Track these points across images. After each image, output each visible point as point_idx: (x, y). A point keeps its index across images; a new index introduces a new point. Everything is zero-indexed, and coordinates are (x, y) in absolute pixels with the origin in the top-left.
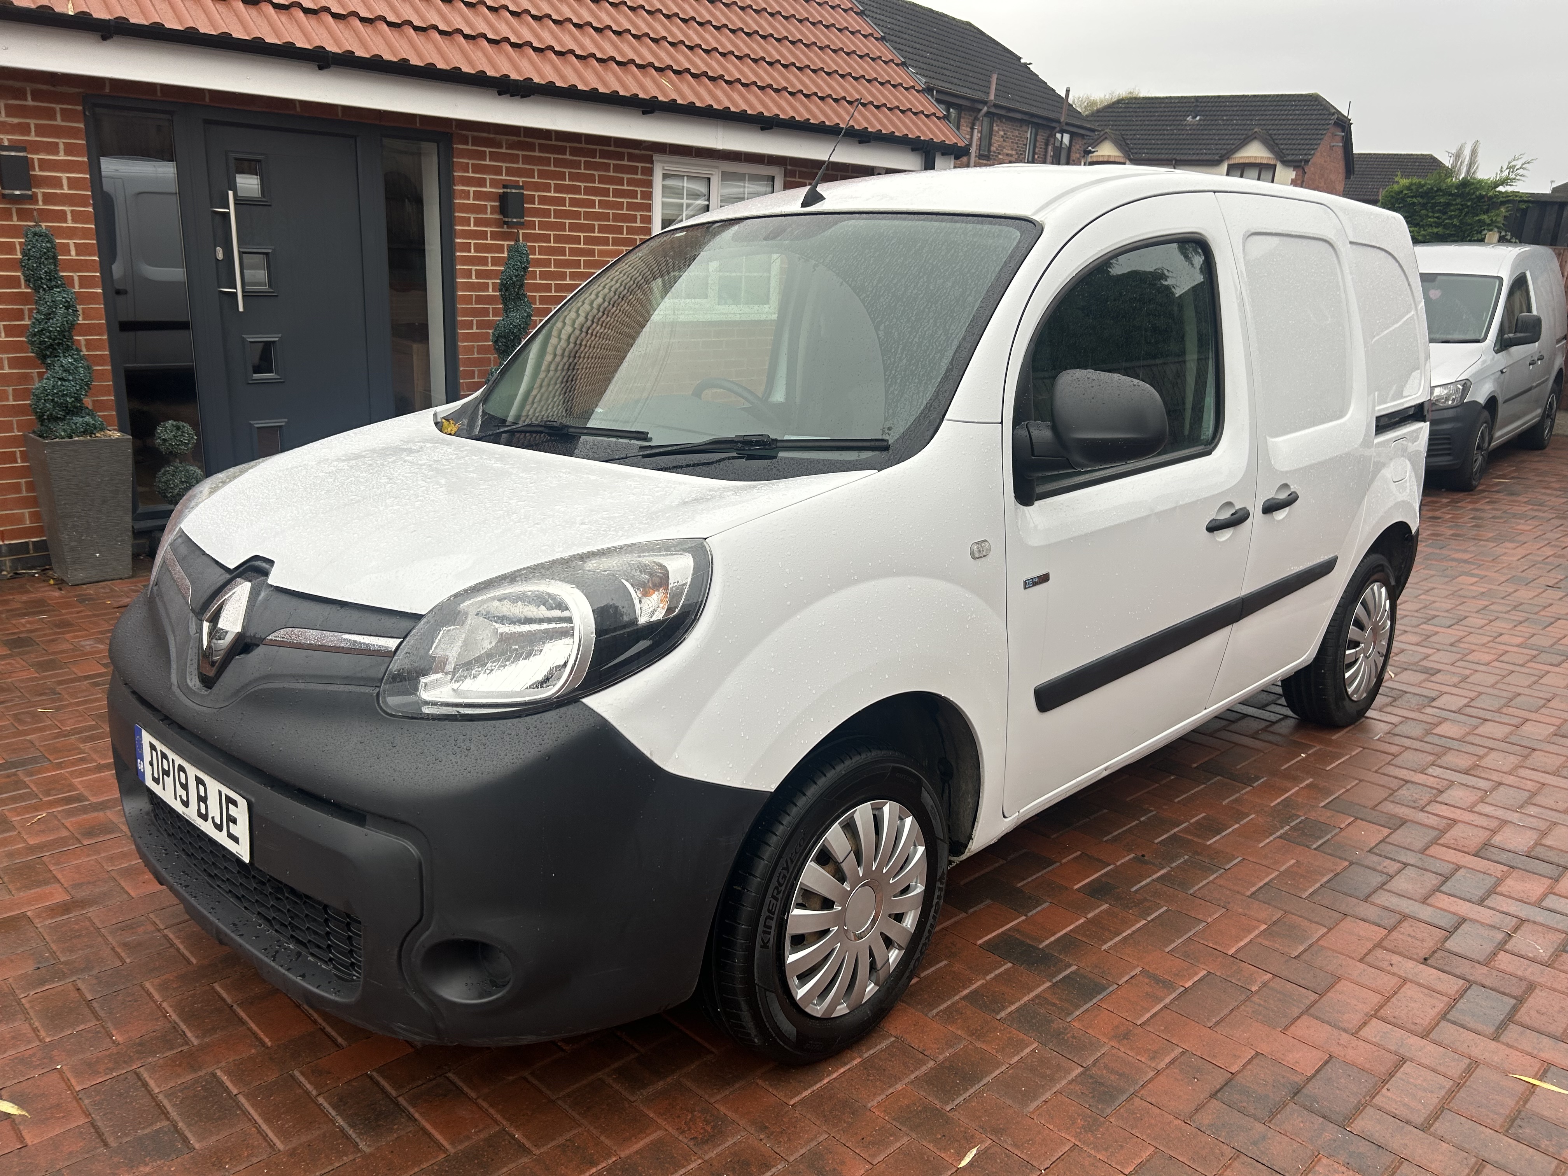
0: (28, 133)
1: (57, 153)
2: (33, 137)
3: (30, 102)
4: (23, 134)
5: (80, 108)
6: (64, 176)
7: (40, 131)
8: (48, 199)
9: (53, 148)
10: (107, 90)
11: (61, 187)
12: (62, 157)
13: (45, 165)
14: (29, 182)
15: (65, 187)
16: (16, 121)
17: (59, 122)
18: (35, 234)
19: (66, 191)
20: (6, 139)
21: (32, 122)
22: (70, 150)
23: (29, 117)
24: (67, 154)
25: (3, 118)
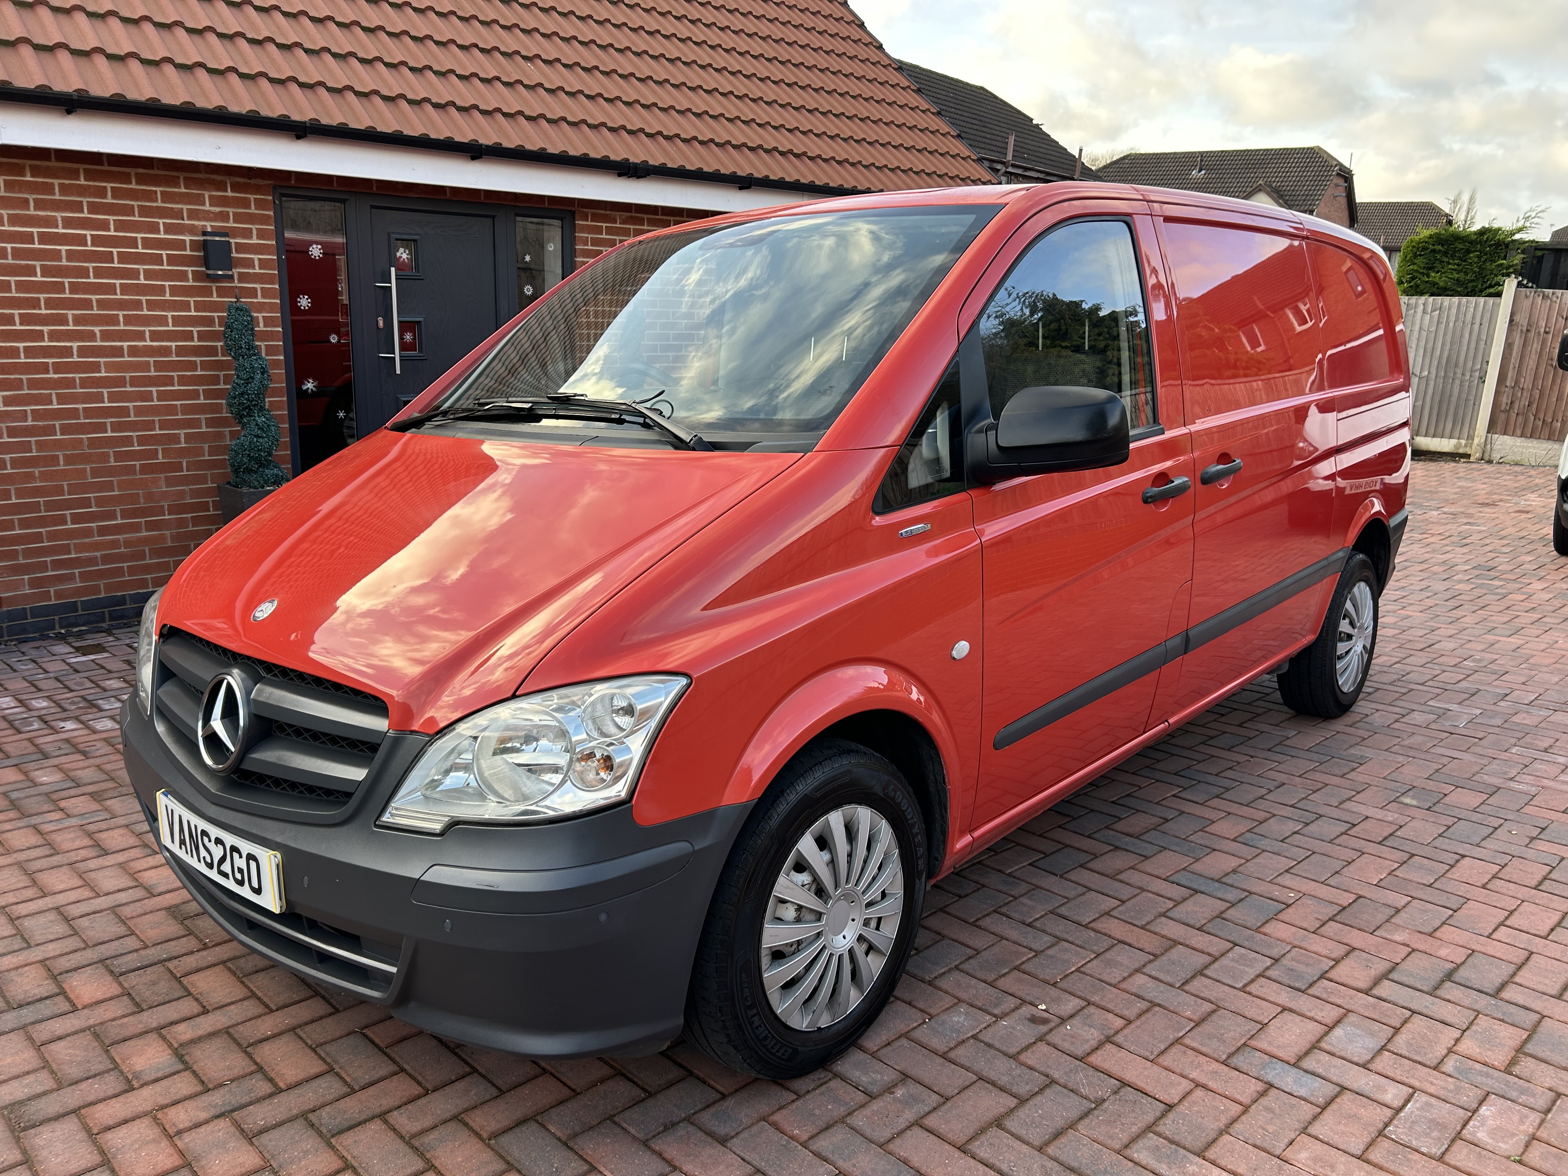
0: (227, 221)
1: (251, 238)
2: (232, 224)
3: (230, 193)
4: (223, 221)
5: (270, 198)
6: (256, 257)
7: (238, 218)
8: (243, 277)
9: (247, 234)
10: (293, 182)
11: (254, 268)
12: (255, 241)
13: (240, 248)
14: (230, 264)
15: (257, 267)
16: (218, 209)
17: (253, 210)
18: (237, 309)
19: (257, 270)
20: (209, 226)
21: (231, 210)
22: (261, 234)
23: (228, 207)
24: (258, 238)
25: (207, 207)
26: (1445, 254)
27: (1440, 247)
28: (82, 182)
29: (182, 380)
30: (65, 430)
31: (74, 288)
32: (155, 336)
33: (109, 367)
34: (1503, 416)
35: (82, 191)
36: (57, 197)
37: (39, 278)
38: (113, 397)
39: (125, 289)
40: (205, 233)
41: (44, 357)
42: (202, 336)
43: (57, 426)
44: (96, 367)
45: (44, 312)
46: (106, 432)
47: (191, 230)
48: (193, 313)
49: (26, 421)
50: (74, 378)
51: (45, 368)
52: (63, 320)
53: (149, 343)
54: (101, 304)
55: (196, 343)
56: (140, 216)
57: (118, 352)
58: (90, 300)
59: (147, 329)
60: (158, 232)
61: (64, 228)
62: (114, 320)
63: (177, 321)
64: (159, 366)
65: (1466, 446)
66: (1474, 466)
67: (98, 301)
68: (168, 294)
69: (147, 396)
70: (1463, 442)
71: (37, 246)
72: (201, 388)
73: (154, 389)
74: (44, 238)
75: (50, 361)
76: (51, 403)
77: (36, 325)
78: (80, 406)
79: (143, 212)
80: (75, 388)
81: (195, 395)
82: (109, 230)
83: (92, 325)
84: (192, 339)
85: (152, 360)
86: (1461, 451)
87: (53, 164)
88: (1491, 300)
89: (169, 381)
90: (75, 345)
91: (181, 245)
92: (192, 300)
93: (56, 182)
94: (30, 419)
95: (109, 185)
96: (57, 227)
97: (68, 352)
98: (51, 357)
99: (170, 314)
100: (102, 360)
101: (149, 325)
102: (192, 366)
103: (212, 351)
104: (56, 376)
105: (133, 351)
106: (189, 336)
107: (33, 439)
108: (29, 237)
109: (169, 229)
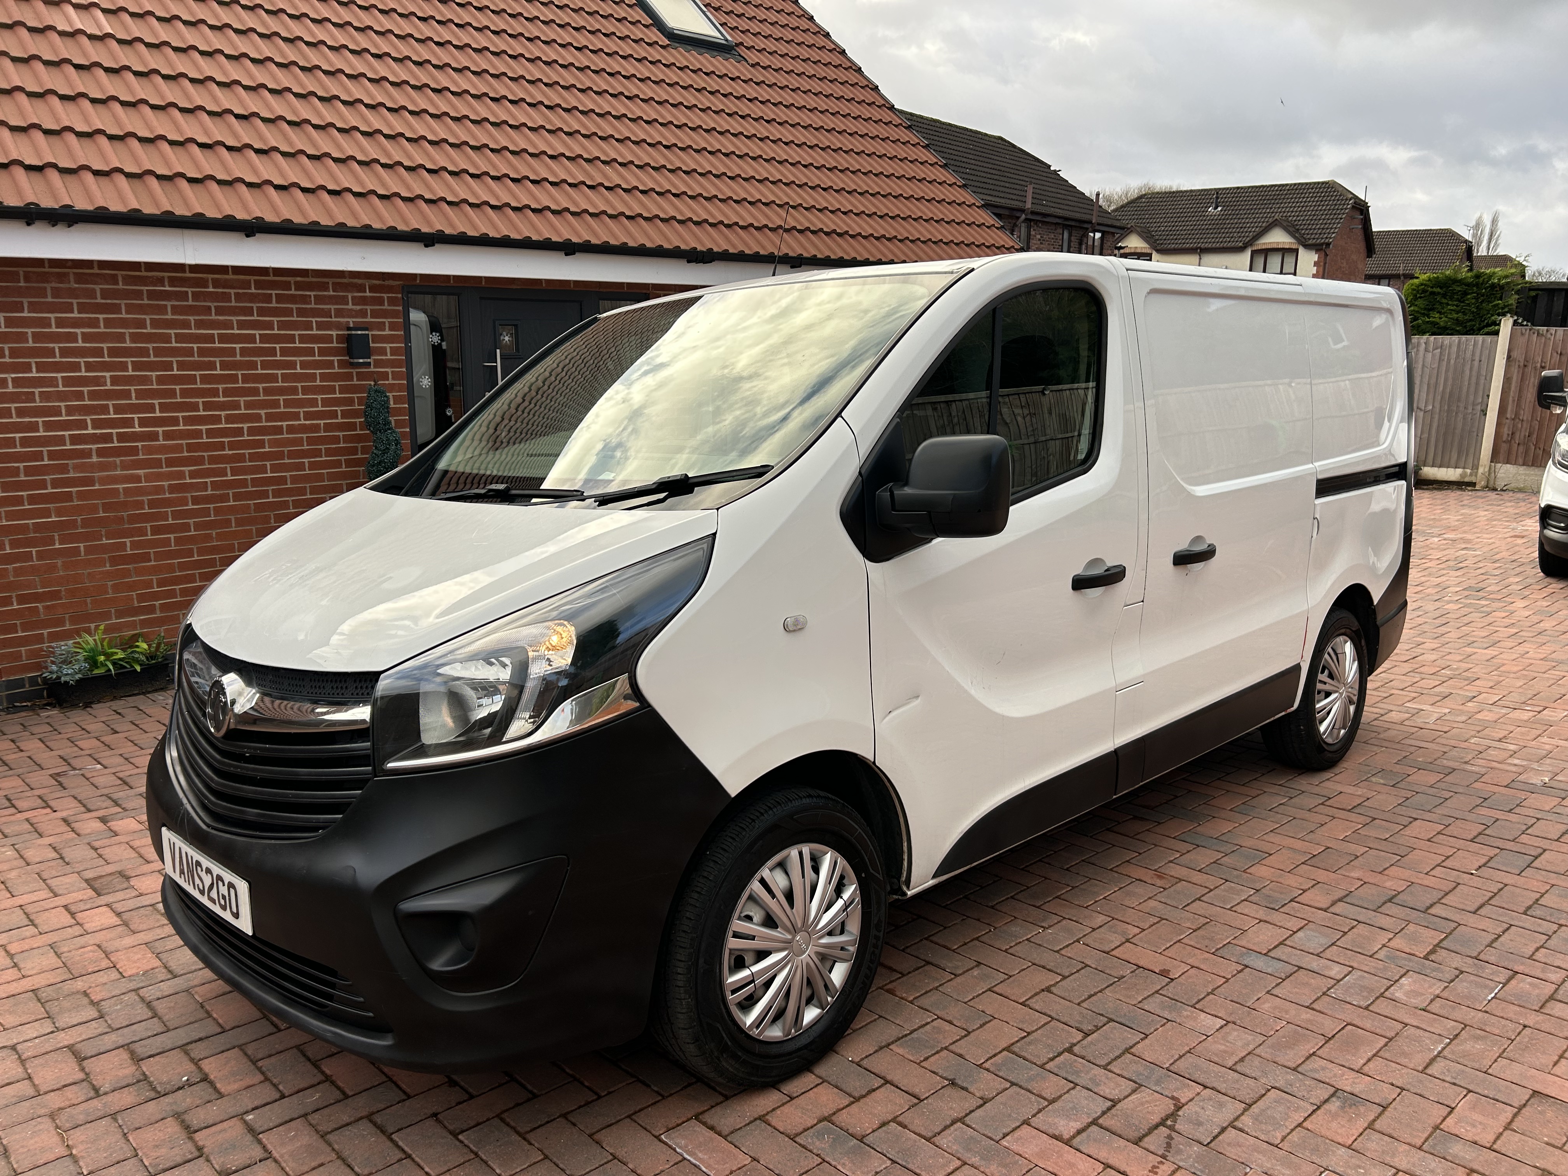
0: (366, 317)
1: (384, 330)
2: (369, 319)
3: (368, 294)
4: (363, 317)
5: (400, 296)
6: (388, 346)
7: (374, 314)
8: (378, 363)
9: (381, 326)
10: (418, 281)
11: (386, 355)
12: (387, 332)
13: (377, 338)
14: (367, 352)
15: (389, 354)
16: (358, 307)
17: (386, 306)
18: (376, 391)
19: (389, 357)
20: (351, 321)
21: (369, 308)
22: (393, 327)
23: (367, 305)
24: (390, 330)
25: (350, 306)
26: (1444, 296)
27: (1438, 290)
28: (253, 291)
29: (329, 452)
30: (237, 497)
31: (246, 379)
32: (308, 416)
33: (272, 443)
34: (1504, 447)
35: (253, 298)
36: (233, 304)
37: (218, 372)
38: (274, 469)
39: (285, 377)
40: (349, 329)
41: (222, 437)
42: (345, 414)
43: (231, 495)
44: (261, 443)
45: (222, 399)
47: (338, 326)
48: (338, 396)
49: (206, 490)
50: (244, 454)
51: (221, 446)
52: (237, 406)
53: (303, 422)
54: (267, 391)
55: (340, 420)
56: (297, 317)
57: (278, 430)
58: (258, 388)
59: (301, 410)
60: (312, 329)
61: (238, 329)
62: (275, 404)
63: (325, 402)
64: (311, 441)
65: (1471, 475)
66: (1480, 493)
67: (264, 388)
68: (318, 381)
69: (300, 467)
70: (1468, 471)
71: (217, 345)
72: (343, 458)
73: (306, 460)
74: (223, 338)
75: (226, 440)
76: (226, 475)
77: (215, 410)
78: (249, 477)
79: (301, 312)
80: (245, 462)
81: (338, 464)
82: (274, 329)
83: (259, 409)
84: (337, 418)
85: (305, 436)
86: (1467, 480)
87: (231, 276)
88: (1489, 338)
89: (318, 453)
90: (245, 426)
91: (328, 339)
92: (337, 384)
93: (232, 291)
94: (210, 489)
95: (273, 292)
96: (232, 329)
97: (239, 432)
98: (226, 436)
99: (319, 397)
100: (266, 438)
101: (303, 408)
102: (336, 440)
103: (352, 426)
104: (231, 452)
105: (291, 429)
106: (334, 415)
107: (212, 506)
108: (210, 339)
109: (320, 326)
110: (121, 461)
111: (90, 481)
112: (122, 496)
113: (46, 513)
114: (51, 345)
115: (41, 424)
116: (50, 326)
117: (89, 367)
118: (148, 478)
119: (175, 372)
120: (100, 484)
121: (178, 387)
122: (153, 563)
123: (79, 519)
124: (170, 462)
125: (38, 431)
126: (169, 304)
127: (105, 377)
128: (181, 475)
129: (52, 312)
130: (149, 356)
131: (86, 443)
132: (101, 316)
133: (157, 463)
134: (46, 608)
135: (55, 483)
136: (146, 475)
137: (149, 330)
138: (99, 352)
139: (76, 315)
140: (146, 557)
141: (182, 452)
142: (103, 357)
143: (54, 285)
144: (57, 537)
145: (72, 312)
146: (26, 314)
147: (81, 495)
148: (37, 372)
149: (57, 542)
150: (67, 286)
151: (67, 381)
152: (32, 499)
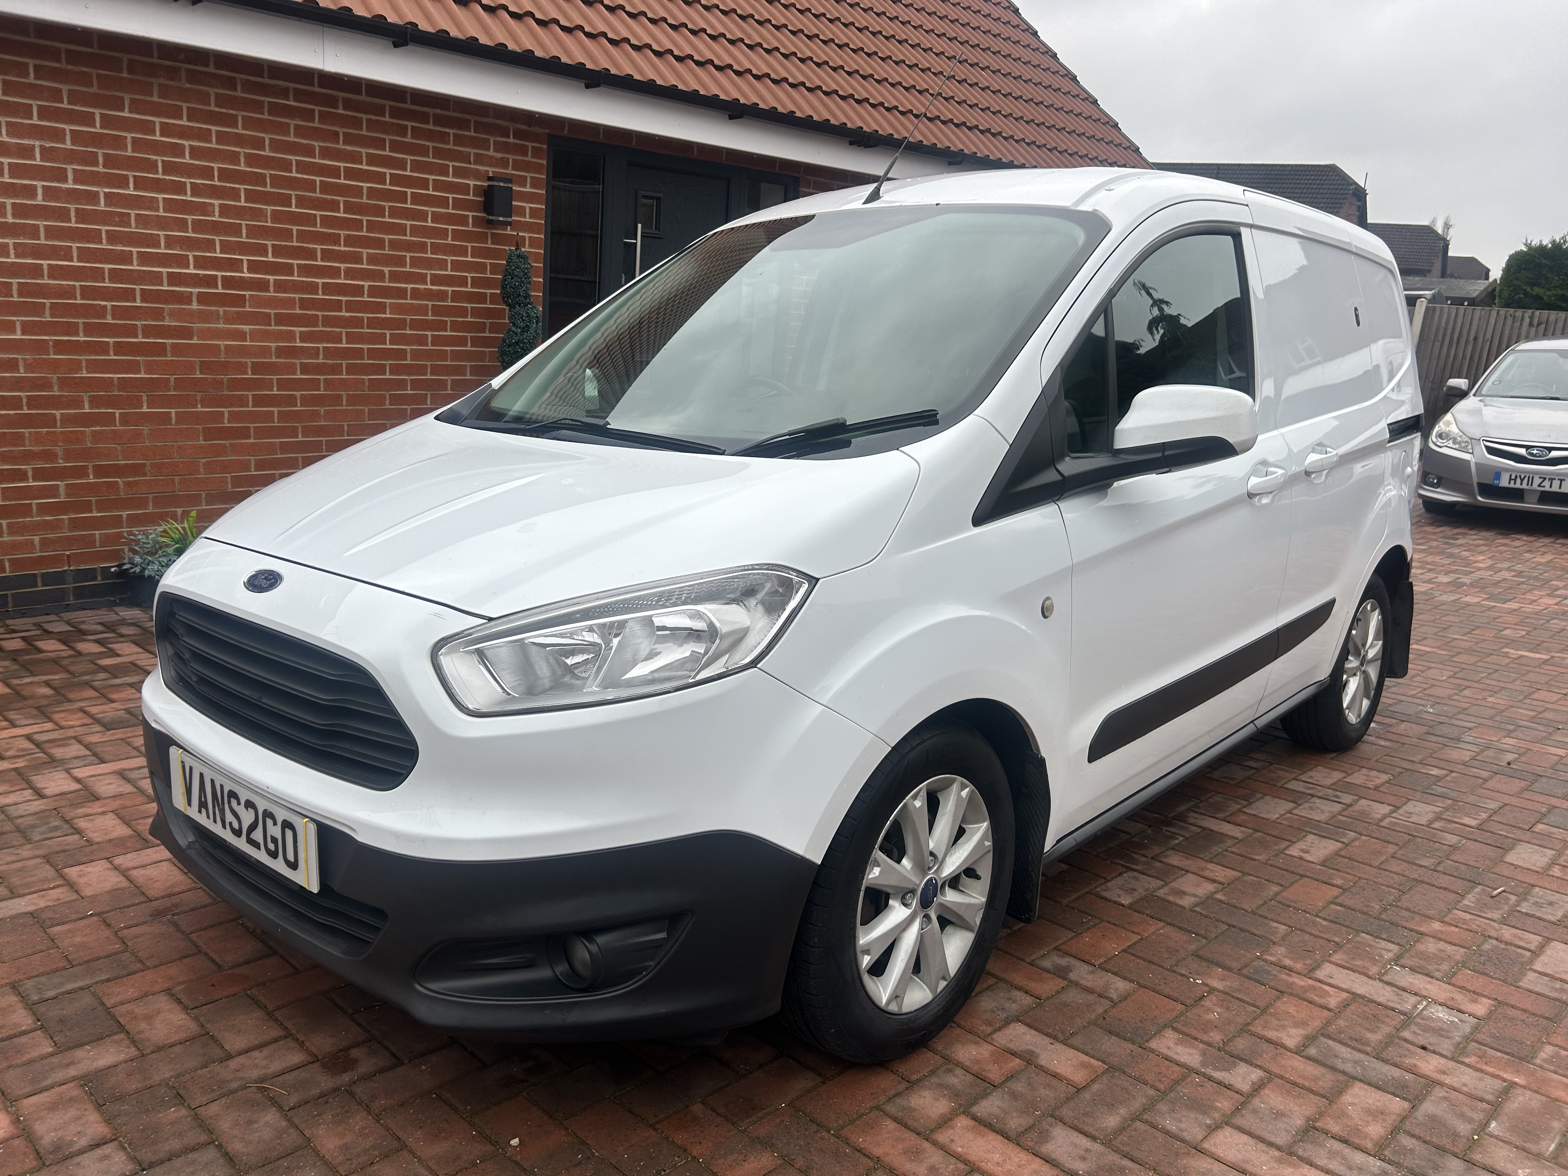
0: (507, 167)
1: (525, 186)
2: (510, 171)
3: (511, 140)
4: (503, 168)
5: (545, 147)
6: (528, 206)
7: (516, 165)
8: (515, 226)
9: (525, 182)
10: (566, 132)
11: (525, 217)
12: (528, 189)
13: (517, 195)
14: (509, 211)
15: (527, 216)
16: (499, 155)
17: (529, 158)
18: (519, 256)
19: (528, 219)
20: (491, 171)
21: (511, 157)
22: (534, 183)
23: (509, 153)
24: (532, 186)
25: (491, 153)
28: (387, 119)
29: (455, 326)
30: (351, 369)
31: (372, 226)
32: (435, 280)
35: (386, 128)
36: (364, 132)
37: (341, 214)
38: (395, 339)
39: (414, 230)
40: (487, 179)
41: (339, 295)
42: (476, 282)
43: (344, 365)
44: (381, 308)
45: (343, 248)
46: (385, 374)
48: (469, 259)
49: (317, 358)
50: (362, 318)
51: (338, 306)
52: (358, 259)
53: (429, 287)
54: (392, 244)
55: (469, 289)
56: (433, 158)
57: (402, 293)
58: (383, 240)
59: (429, 272)
60: (448, 175)
61: (367, 164)
62: (402, 261)
63: (455, 265)
64: (437, 310)
67: (390, 241)
68: (450, 239)
69: (423, 340)
71: (342, 181)
72: (469, 335)
73: (429, 333)
74: (349, 173)
75: (344, 299)
76: (340, 342)
77: (335, 262)
78: (365, 347)
79: (438, 153)
80: (363, 328)
81: (462, 341)
82: (406, 170)
83: (383, 265)
84: (466, 285)
85: (430, 303)
87: (364, 98)
89: (442, 326)
90: (366, 284)
91: (465, 189)
92: (469, 245)
93: (364, 117)
94: (321, 356)
95: (410, 124)
96: (361, 163)
97: (360, 291)
98: (345, 295)
99: (450, 259)
100: (388, 301)
101: (431, 269)
102: (463, 312)
103: (481, 298)
104: (348, 314)
105: (415, 294)
106: (463, 282)
107: (322, 377)
108: (336, 172)
109: (458, 172)
110: (225, 311)
111: (187, 333)
112: (223, 355)
113: (133, 367)
114: (154, 157)
115: (135, 256)
116: (153, 132)
117: (197, 190)
118: (254, 335)
119: (293, 209)
120: (199, 338)
121: (295, 228)
122: (252, 441)
123: (172, 378)
124: (281, 320)
125: (131, 264)
126: (292, 123)
127: (213, 205)
128: (290, 336)
129: (158, 116)
130: (265, 186)
131: (187, 286)
132: (214, 128)
133: (265, 319)
134: (128, 484)
135: (148, 331)
136: (252, 332)
137: (267, 153)
138: (207, 173)
139: (184, 122)
140: (244, 433)
141: (295, 309)
142: (213, 180)
143: (163, 81)
144: (145, 398)
145: (181, 118)
146: (126, 114)
147: (177, 349)
148: (135, 189)
149: (145, 405)
150: (178, 84)
151: (170, 205)
152: (120, 348)
